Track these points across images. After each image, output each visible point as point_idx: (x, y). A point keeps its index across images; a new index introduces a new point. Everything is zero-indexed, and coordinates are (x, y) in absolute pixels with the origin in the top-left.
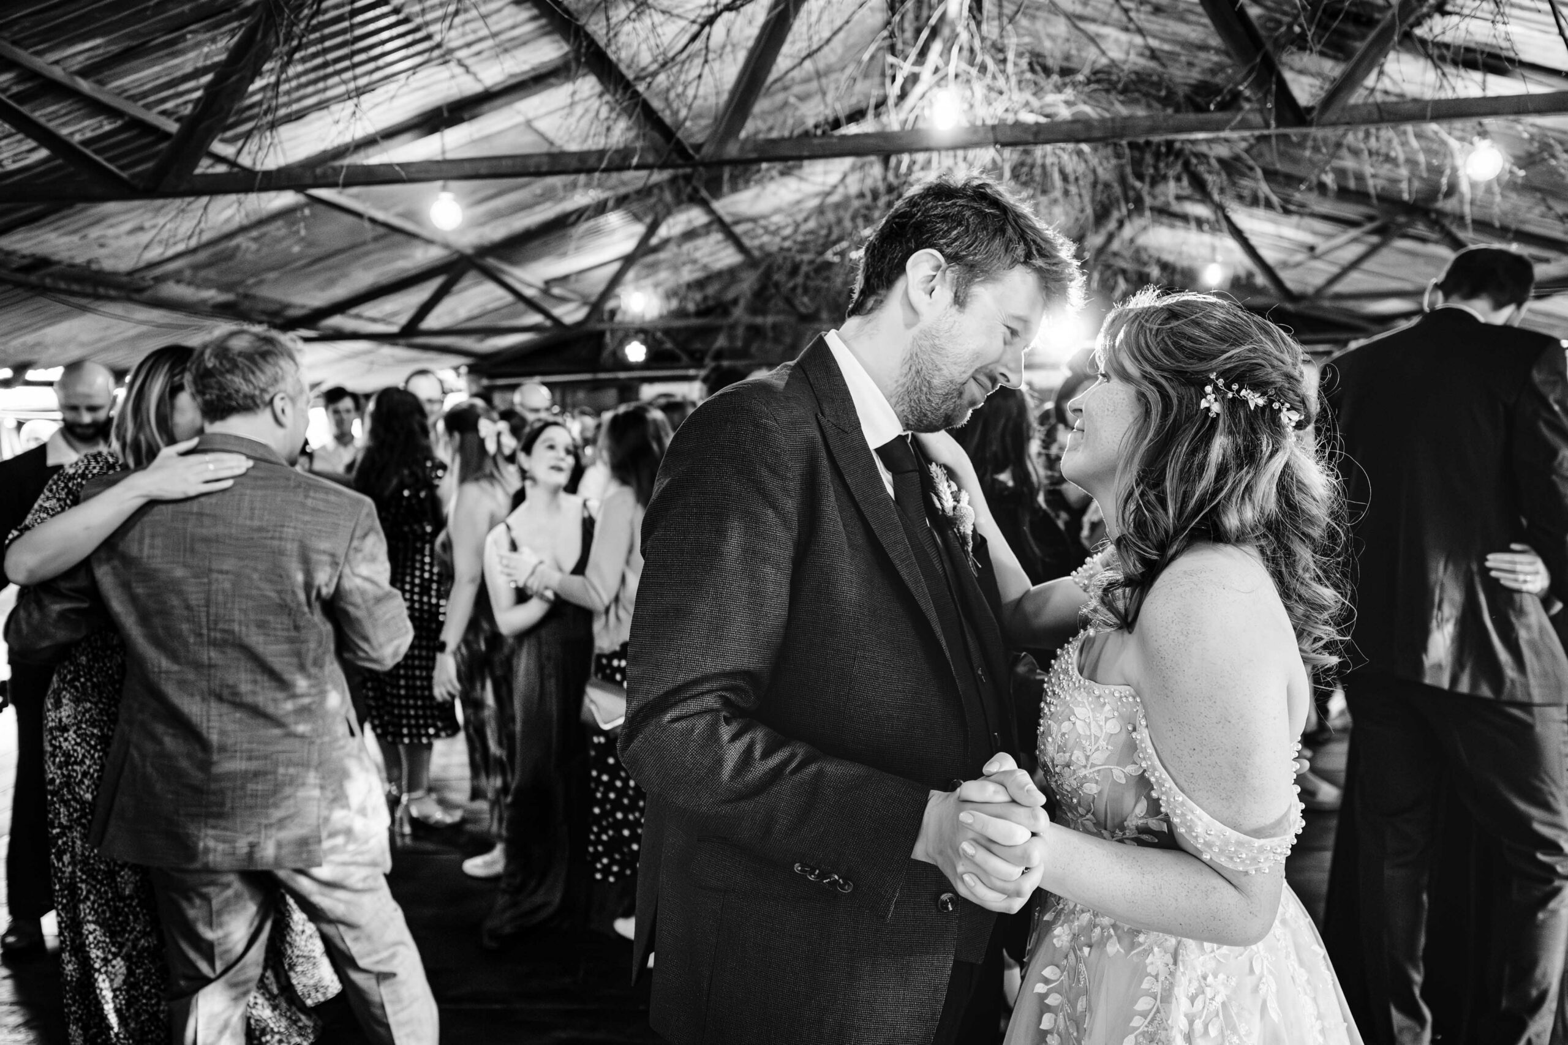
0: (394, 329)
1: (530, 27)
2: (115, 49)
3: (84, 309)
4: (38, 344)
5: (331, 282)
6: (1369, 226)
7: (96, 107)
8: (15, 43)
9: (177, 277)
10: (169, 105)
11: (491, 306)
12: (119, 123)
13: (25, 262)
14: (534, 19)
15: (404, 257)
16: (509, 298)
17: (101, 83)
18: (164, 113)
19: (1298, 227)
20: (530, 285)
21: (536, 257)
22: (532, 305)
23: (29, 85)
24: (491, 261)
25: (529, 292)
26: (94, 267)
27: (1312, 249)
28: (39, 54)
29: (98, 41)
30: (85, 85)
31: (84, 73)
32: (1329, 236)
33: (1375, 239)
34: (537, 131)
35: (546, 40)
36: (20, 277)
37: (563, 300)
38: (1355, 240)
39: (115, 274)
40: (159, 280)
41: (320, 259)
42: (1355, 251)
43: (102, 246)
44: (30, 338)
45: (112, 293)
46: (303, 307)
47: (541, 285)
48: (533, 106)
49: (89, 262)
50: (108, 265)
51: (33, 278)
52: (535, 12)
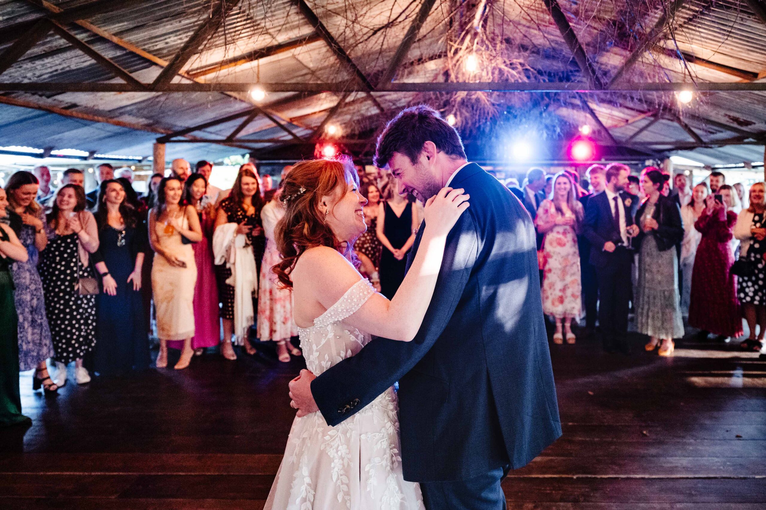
0: (224, 138)
1: (302, 21)
2: (131, 26)
3: (86, 125)
4: (60, 139)
5: (196, 116)
6: (650, 114)
7: (117, 47)
8: (92, 23)
9: (130, 113)
10: (146, 47)
11: (264, 128)
12: (124, 52)
13: (66, 105)
14: (303, 19)
15: (230, 107)
16: (274, 125)
17: (121, 38)
18: (144, 50)
19: (621, 112)
20: (284, 120)
21: (288, 109)
22: (283, 128)
23: (92, 38)
24: (269, 111)
25: (283, 123)
26: (96, 108)
27: (627, 121)
28: (99, 27)
29: (126, 23)
30: (115, 39)
31: (115, 35)
32: (634, 117)
33: (652, 119)
34: (297, 60)
35: (307, 26)
36: (64, 112)
37: (297, 127)
38: (644, 118)
39: (103, 111)
40: (122, 114)
41: (193, 107)
42: (644, 123)
43: (101, 99)
44: (57, 137)
45: (100, 118)
46: (181, 127)
47: (289, 120)
48: (298, 51)
49: (94, 106)
50: (101, 108)
51: (68, 112)
52: (303, 16)
